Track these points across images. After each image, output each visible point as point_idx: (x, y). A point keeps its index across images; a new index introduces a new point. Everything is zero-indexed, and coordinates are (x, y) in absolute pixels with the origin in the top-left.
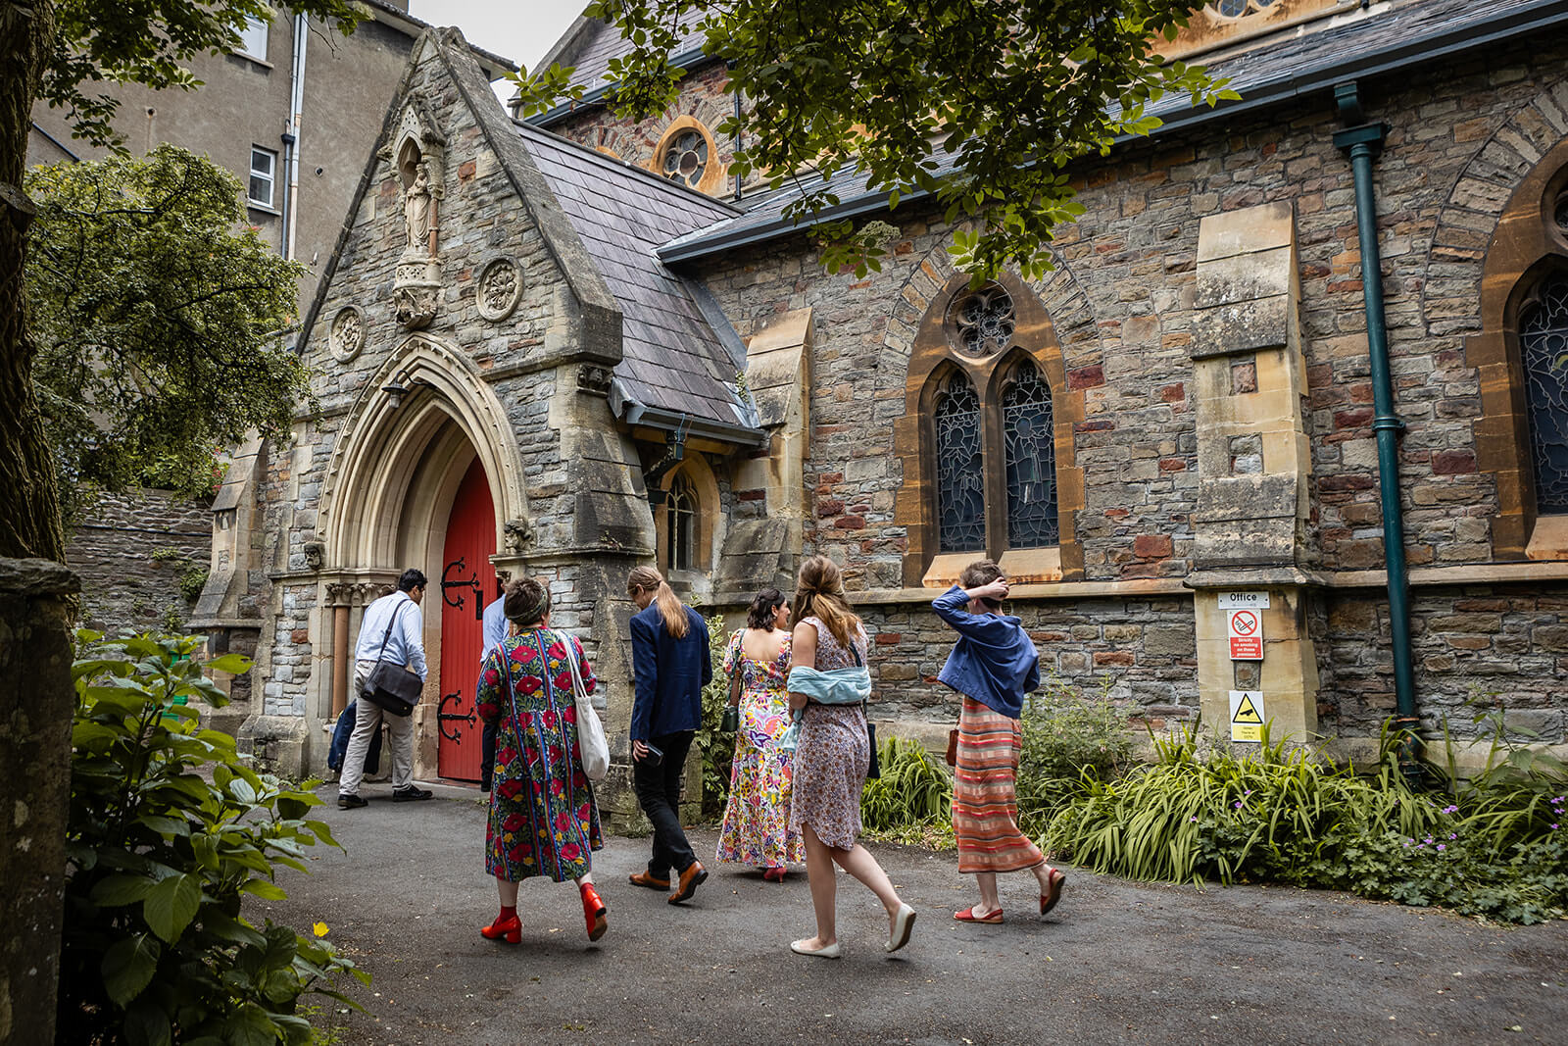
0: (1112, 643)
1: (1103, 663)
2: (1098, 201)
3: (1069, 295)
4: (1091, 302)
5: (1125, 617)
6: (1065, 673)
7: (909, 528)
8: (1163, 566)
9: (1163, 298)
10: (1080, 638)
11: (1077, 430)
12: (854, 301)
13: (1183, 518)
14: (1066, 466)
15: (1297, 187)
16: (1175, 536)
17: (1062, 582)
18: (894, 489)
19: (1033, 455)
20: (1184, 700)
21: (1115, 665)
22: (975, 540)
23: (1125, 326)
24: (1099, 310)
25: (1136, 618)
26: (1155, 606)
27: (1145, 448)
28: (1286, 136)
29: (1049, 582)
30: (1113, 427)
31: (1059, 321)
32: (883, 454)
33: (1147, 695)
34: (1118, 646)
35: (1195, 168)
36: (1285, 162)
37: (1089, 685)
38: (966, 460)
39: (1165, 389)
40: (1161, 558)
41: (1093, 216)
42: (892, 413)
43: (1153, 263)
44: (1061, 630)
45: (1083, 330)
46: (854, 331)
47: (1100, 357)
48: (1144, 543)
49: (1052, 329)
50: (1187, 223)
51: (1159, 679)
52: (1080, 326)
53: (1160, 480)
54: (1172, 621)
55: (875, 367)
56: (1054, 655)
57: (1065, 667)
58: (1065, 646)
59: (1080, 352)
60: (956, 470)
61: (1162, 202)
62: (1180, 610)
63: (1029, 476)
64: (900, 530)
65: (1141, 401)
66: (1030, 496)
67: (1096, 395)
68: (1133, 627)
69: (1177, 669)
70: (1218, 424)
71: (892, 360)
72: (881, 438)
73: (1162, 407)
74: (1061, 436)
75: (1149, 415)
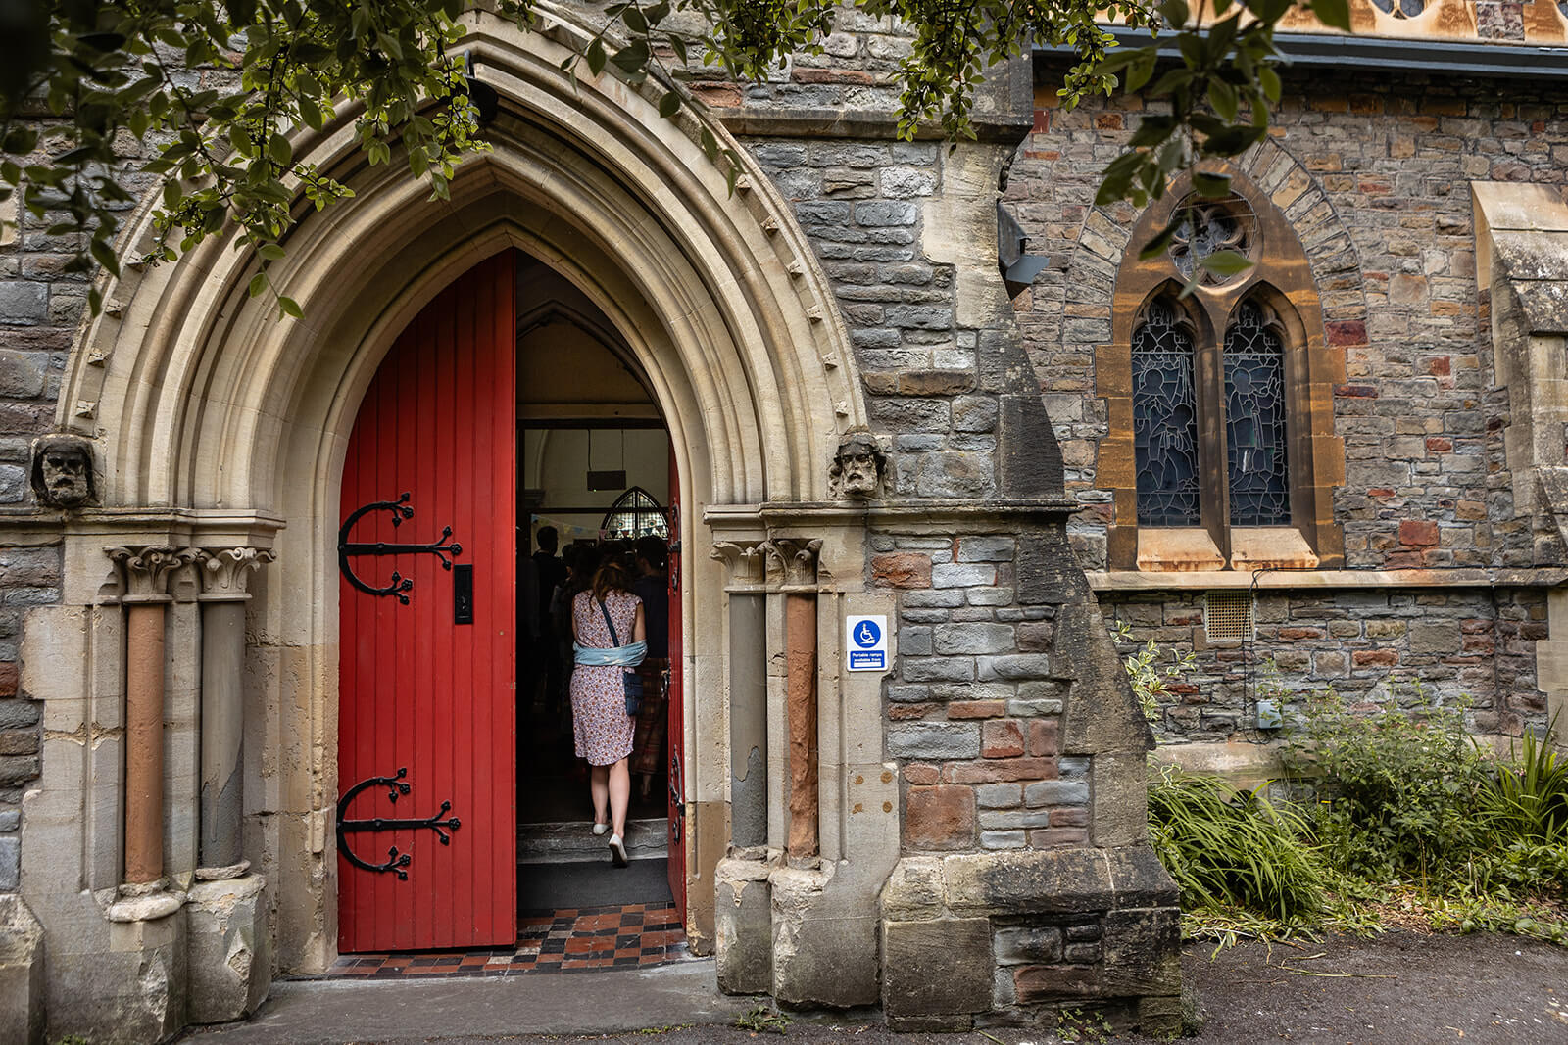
0: (1373, 640)
1: (1363, 663)
2: (1361, 130)
3: (1331, 233)
4: (1355, 246)
5: (1388, 611)
6: (1321, 675)
7: (1116, 493)
8: (1431, 556)
9: (1435, 260)
10: (1337, 635)
11: (1338, 393)
12: (1034, 175)
13: (1450, 505)
14: (1323, 434)
15: (1560, 173)
16: (1441, 523)
17: (1319, 569)
18: (1094, 439)
19: (1254, 415)
20: (1446, 701)
21: (1377, 665)
22: (1179, 512)
23: (1393, 282)
24: (1365, 257)
25: (1399, 612)
26: (1421, 599)
27: (1413, 424)
28: (1554, 117)
29: (1303, 569)
30: (1376, 396)
31: (1318, 262)
32: (1078, 391)
33: (1410, 698)
34: (1379, 644)
35: (1467, 124)
36: (1551, 144)
37: (1347, 689)
38: (1167, 412)
39: (1434, 360)
40: (1426, 546)
41: (1356, 147)
42: (1092, 337)
43: (1425, 217)
44: (1315, 626)
45: (1345, 276)
46: (1036, 216)
47: (1363, 312)
48: (1409, 529)
49: (1308, 269)
50: (1456, 183)
51: (1423, 680)
52: (1341, 272)
53: (1427, 461)
54: (1438, 616)
55: (1065, 271)
56: (1307, 655)
57: (1321, 669)
58: (1321, 645)
59: (1340, 303)
60: (1154, 422)
61: (1430, 152)
62: (1446, 606)
63: (1248, 440)
64: (1105, 495)
65: (1407, 370)
66: (1249, 465)
67: (1358, 354)
68: (1398, 623)
69: (1442, 668)
70: (1553, 408)
71: (1092, 266)
72: (1074, 369)
73: (1428, 380)
74: (1318, 398)
75: (1416, 387)
